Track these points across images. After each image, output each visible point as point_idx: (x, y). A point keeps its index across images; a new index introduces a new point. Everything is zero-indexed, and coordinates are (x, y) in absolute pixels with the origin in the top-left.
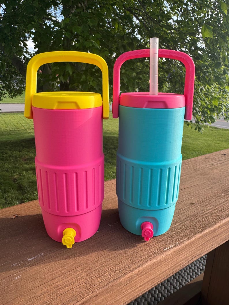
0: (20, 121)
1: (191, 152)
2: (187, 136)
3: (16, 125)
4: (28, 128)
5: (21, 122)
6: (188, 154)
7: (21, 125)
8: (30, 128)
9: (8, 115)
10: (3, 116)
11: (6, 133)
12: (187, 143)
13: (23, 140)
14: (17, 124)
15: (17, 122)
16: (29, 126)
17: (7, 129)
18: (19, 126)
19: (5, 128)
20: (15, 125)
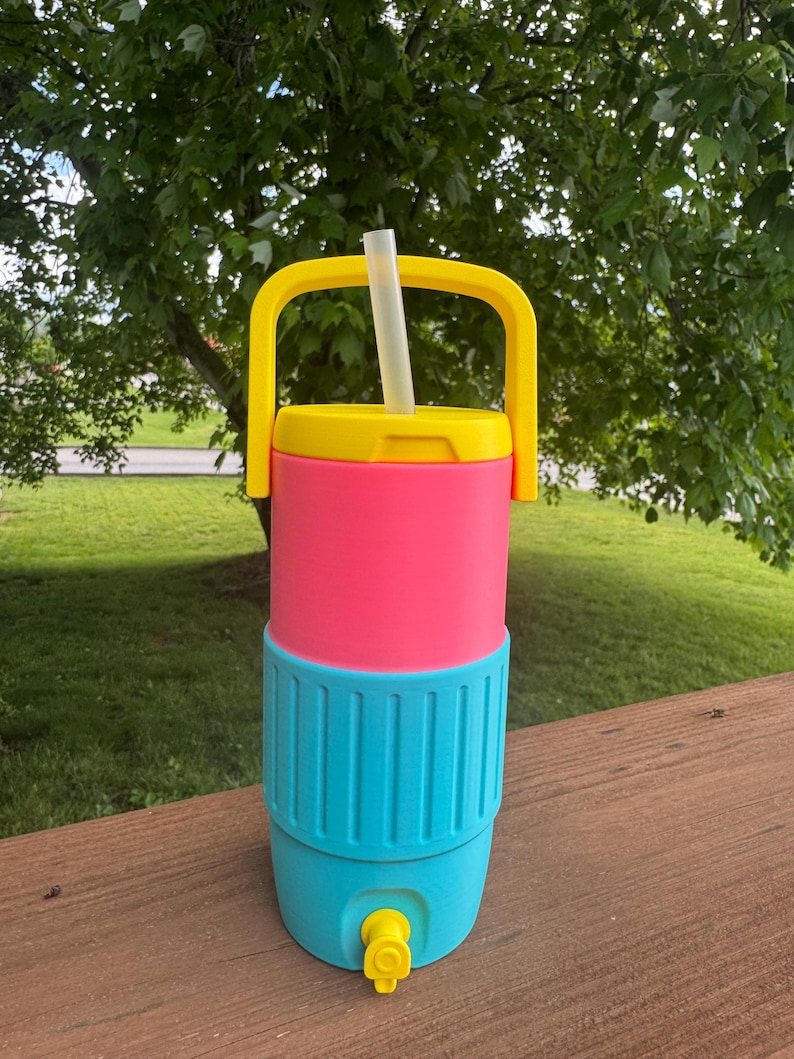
0: (176, 506)
1: (770, 640)
2: (760, 576)
3: (162, 517)
4: (200, 529)
5: (181, 509)
6: (757, 650)
7: (177, 518)
8: (206, 529)
9: (142, 485)
10: (125, 486)
11: (126, 543)
12: (755, 604)
13: (172, 569)
14: (167, 514)
15: (165, 507)
16: (203, 522)
17: (131, 528)
18: (171, 522)
19: (128, 527)
20: (159, 516)
